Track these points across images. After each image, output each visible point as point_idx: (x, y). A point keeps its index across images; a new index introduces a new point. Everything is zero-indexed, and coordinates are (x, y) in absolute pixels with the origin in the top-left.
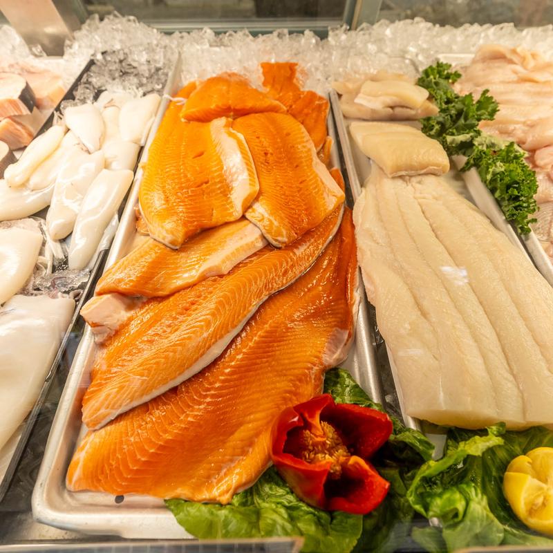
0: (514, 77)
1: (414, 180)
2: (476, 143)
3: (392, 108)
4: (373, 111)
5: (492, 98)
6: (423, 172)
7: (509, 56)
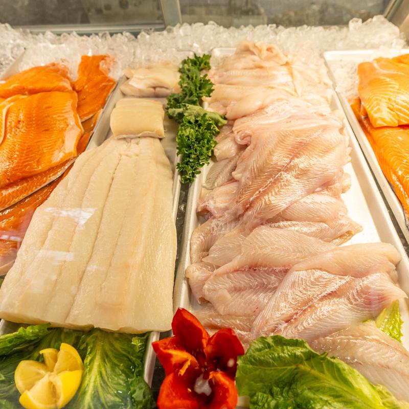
0: (251, 64)
1: (133, 141)
2: (186, 114)
3: (154, 88)
4: (140, 90)
5: (209, 80)
6: (139, 135)
7: (252, 49)
